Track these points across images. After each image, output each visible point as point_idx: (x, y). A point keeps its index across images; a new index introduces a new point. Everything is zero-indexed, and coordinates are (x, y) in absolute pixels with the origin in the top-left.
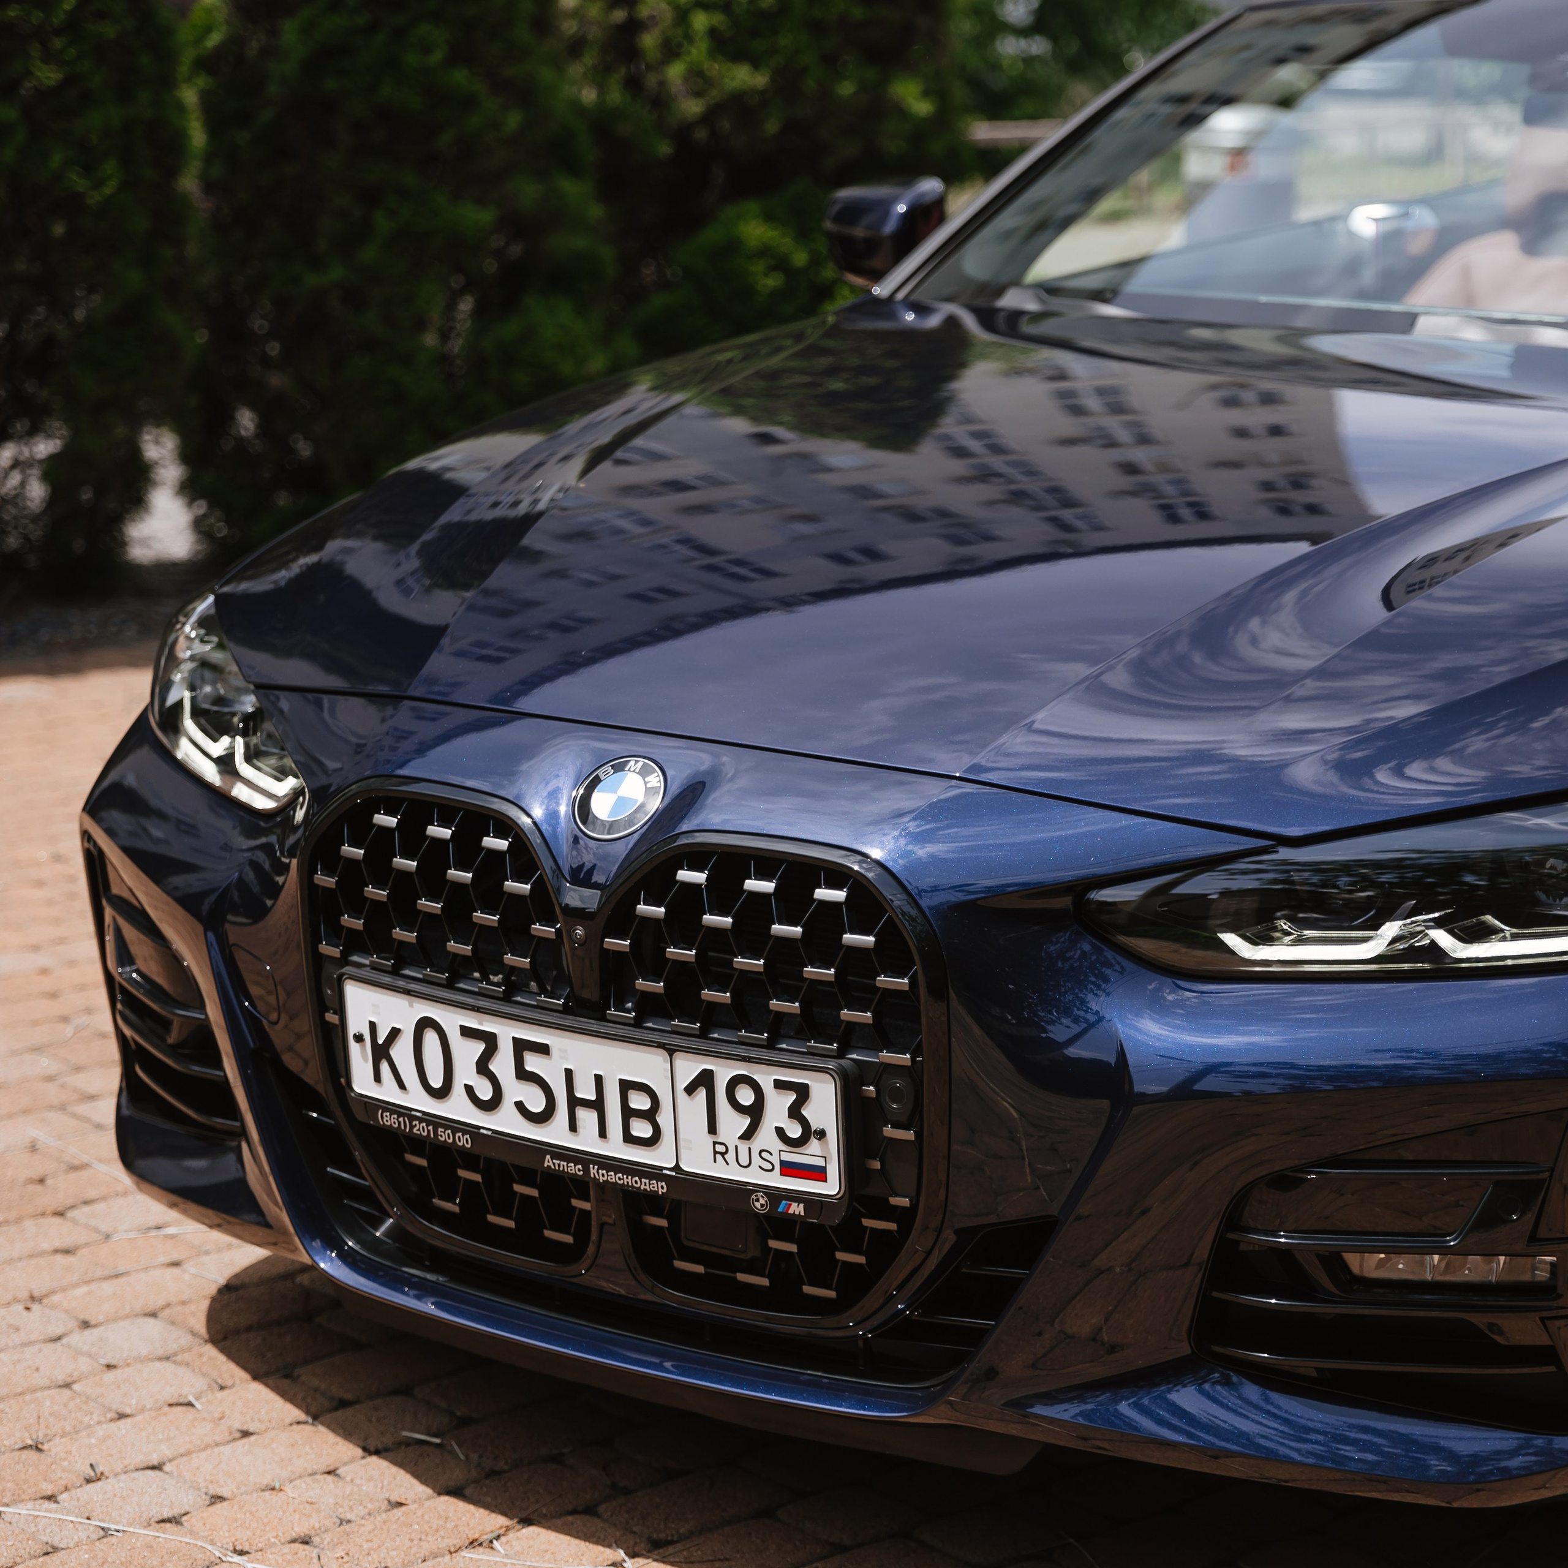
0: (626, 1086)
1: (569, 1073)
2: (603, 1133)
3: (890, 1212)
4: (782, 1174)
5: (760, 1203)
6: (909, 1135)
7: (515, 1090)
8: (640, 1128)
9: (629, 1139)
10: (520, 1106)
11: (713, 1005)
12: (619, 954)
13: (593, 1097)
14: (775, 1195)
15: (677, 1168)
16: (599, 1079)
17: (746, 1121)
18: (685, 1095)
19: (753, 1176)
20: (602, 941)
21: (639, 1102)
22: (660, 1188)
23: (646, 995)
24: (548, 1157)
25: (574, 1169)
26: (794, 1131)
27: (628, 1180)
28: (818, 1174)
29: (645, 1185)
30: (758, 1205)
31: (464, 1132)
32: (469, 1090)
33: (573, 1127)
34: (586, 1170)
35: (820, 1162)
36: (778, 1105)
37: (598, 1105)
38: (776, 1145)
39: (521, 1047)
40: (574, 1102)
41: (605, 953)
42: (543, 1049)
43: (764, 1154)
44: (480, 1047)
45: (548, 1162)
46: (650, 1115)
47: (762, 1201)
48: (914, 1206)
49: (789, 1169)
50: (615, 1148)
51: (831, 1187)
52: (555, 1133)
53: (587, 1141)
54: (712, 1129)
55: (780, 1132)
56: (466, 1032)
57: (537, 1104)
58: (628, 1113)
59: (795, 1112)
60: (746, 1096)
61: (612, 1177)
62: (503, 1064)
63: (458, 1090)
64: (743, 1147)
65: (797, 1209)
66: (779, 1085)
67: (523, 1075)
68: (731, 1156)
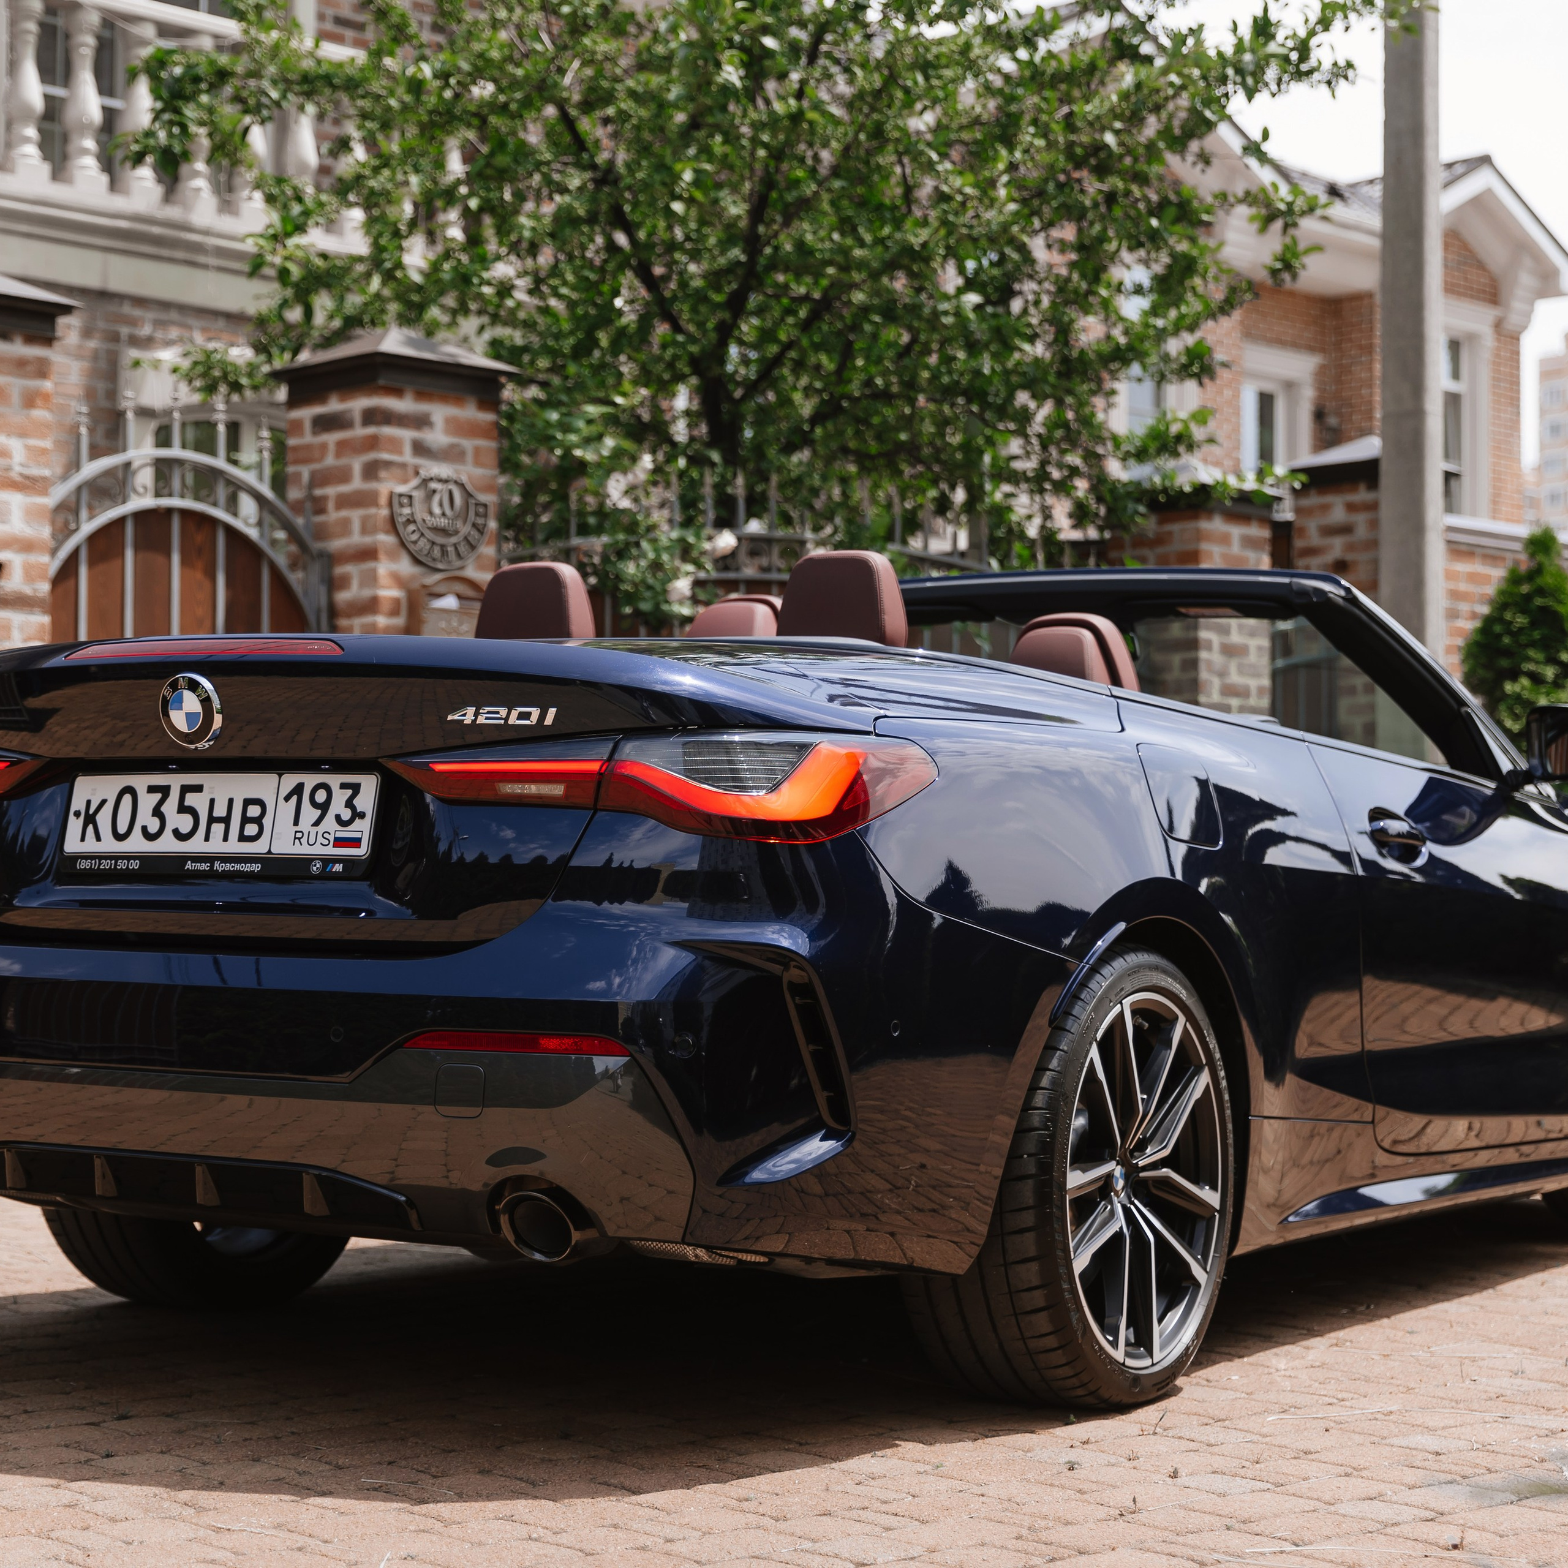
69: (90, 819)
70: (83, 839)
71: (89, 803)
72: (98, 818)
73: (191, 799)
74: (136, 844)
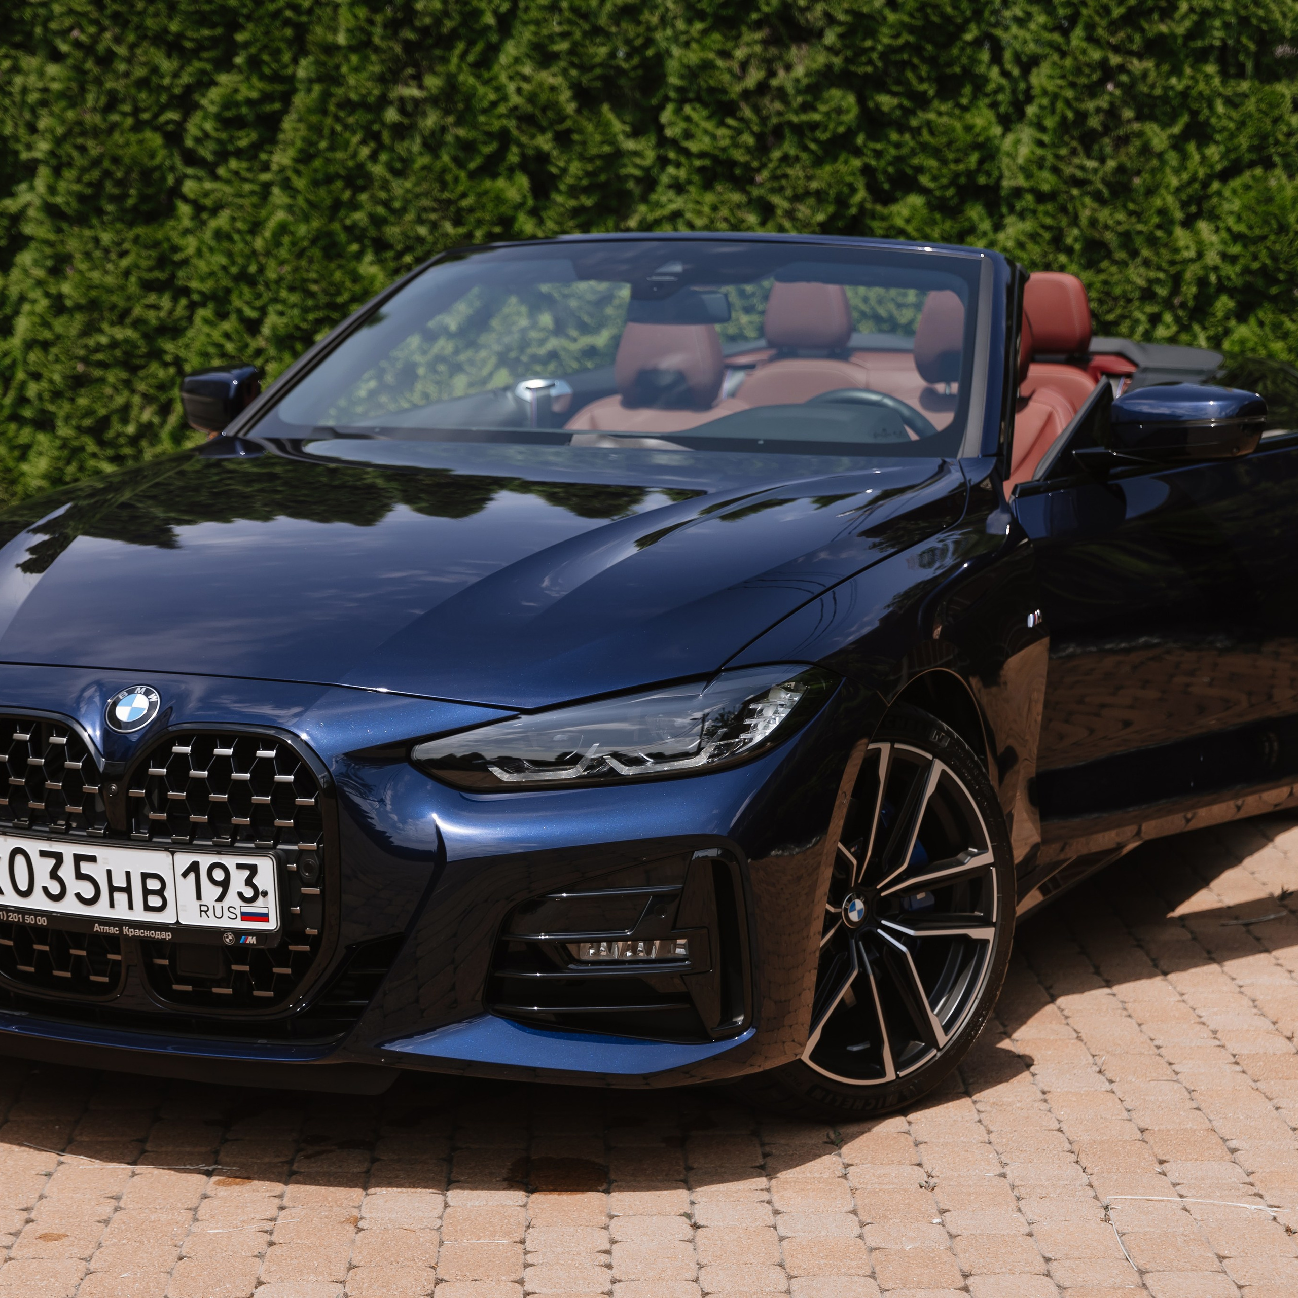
0: (145, 876)
1: (109, 872)
2: (131, 907)
3: (305, 939)
4: (242, 920)
5: (229, 939)
6: (316, 891)
7: (74, 886)
8: (155, 901)
9: (147, 908)
10: (78, 896)
11: (196, 824)
12: (138, 799)
13: (125, 885)
14: (238, 933)
15: (178, 922)
16: (128, 874)
17: (219, 890)
18: (182, 878)
19: (225, 923)
20: (128, 792)
21: (153, 885)
22: (168, 936)
23: (155, 822)
24: (97, 925)
25: (113, 930)
26: (249, 893)
27: (147, 933)
28: (264, 918)
29: (158, 935)
30: (228, 940)
31: (42, 916)
32: (45, 889)
33: (112, 905)
34: (121, 930)
35: (264, 911)
36: (238, 879)
37: (128, 890)
38: (238, 902)
39: (78, 859)
40: (112, 889)
41: (129, 798)
42: (93, 859)
43: (231, 909)
44: (52, 862)
45: (97, 928)
46: (160, 893)
47: (230, 937)
48: (321, 934)
49: (246, 917)
50: (139, 915)
51: (272, 925)
52: (101, 910)
53: (121, 912)
54: (199, 897)
55: (240, 895)
56: (43, 854)
57: (89, 892)
58: (146, 892)
59: (249, 882)
60: (219, 875)
61: (138, 933)
62: (67, 871)
63: (38, 890)
64: (218, 905)
65: (252, 940)
66: (240, 866)
67: (80, 876)
68: (210, 913)
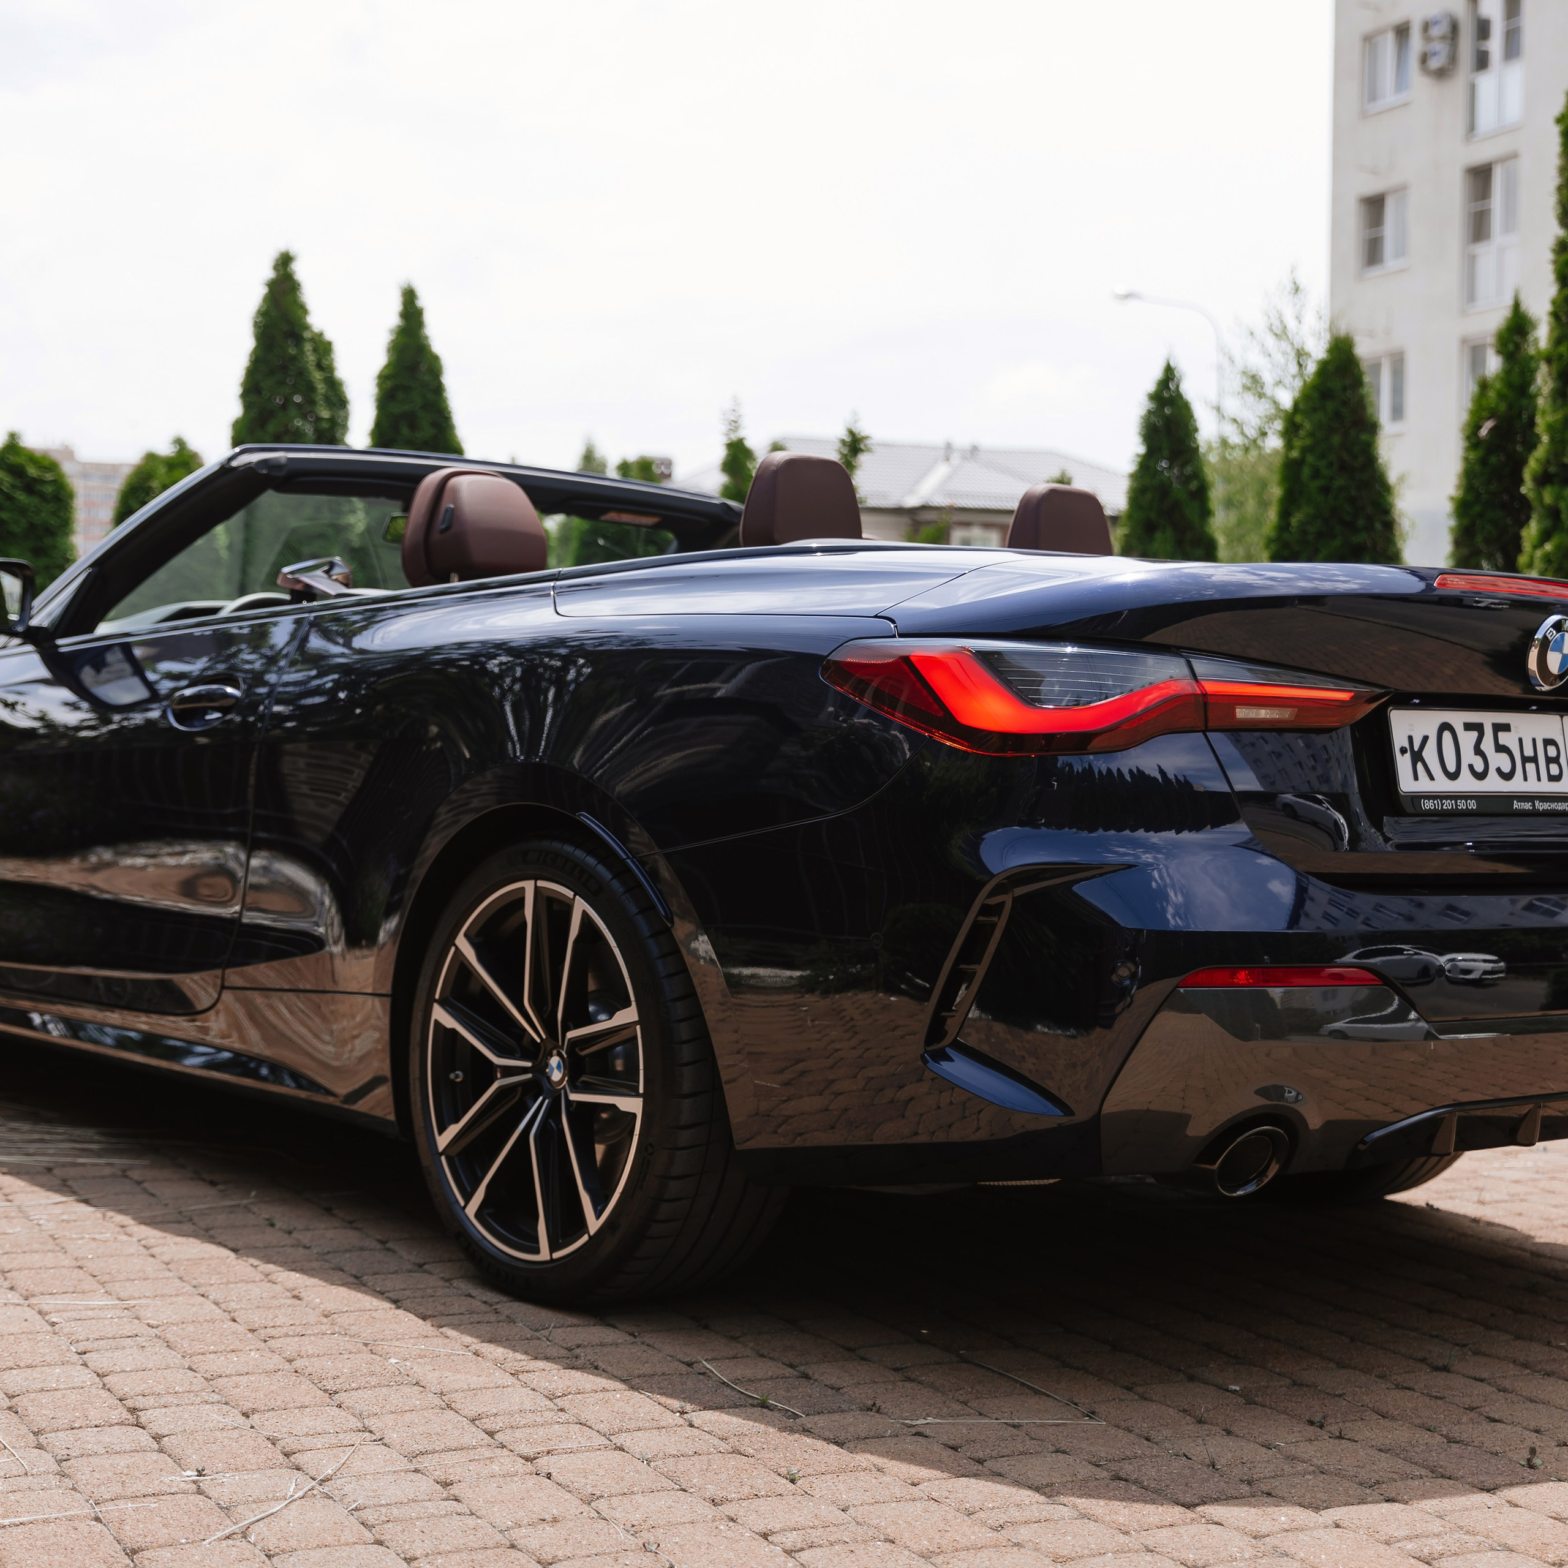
69: (1417, 757)
70: (1416, 778)
71: (1410, 738)
72: (1424, 754)
73: (1504, 738)
74: (1466, 783)
